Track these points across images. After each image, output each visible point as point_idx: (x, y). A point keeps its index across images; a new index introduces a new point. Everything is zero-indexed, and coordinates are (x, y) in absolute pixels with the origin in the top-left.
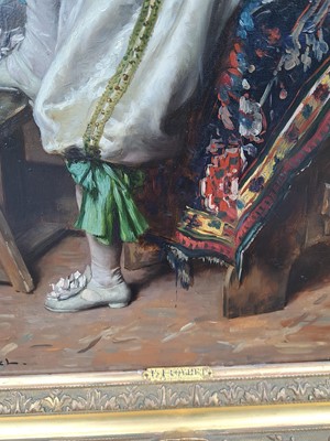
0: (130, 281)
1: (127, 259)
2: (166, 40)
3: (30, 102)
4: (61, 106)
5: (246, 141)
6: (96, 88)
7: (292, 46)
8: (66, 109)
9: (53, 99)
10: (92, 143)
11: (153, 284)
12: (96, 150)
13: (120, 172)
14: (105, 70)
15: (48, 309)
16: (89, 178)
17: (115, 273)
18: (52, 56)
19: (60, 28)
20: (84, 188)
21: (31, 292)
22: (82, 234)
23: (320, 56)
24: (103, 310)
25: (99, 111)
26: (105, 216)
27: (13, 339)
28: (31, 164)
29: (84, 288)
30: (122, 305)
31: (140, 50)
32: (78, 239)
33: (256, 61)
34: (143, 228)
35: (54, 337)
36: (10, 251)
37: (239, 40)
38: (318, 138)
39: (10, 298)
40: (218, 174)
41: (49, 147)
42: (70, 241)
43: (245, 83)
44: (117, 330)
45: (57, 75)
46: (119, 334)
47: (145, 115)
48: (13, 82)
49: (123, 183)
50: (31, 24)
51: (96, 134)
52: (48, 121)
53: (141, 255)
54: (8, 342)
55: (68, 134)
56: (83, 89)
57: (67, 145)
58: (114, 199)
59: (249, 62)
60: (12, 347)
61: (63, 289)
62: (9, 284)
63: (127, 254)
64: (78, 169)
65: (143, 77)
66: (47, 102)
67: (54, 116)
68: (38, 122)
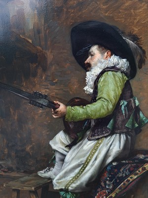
2: (88, 170)
4: (60, 181)
5: (108, 189)
7: (120, 172)
9: (58, 180)
12: (68, 189)
13: (73, 194)
14: (73, 175)
16: (65, 195)
18: (60, 172)
20: (63, 197)
23: (128, 174)
25: (70, 182)
28: (50, 191)
31: (82, 172)
33: (111, 175)
37: (107, 171)
38: (127, 189)
40: (100, 195)
41: (55, 188)
43: (108, 178)
47: (82, 183)
49: (74, 196)
50: (56, 166)
51: (68, 186)
52: (56, 184)
55: (61, 186)
56: (66, 178)
57: (60, 188)
59: (109, 175)
64: (62, 193)
65: (82, 176)
66: (56, 180)
67: (58, 183)
68: (53, 184)
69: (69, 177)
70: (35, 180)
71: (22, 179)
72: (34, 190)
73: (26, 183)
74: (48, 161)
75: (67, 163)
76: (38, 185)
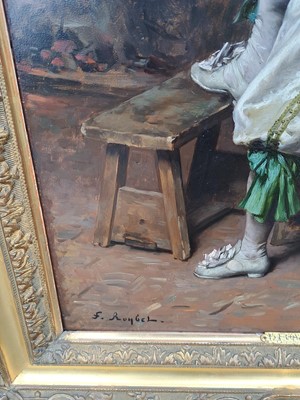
0: (271, 255)
1: (275, 236)
3: (234, 102)
4: (257, 106)
6: (291, 92)
8: (261, 108)
9: (254, 100)
10: (274, 137)
11: (291, 259)
12: (276, 142)
13: (290, 161)
15: (196, 275)
16: (263, 166)
17: (260, 248)
18: (263, 65)
19: (276, 43)
20: (256, 174)
21: (186, 260)
22: (243, 213)
24: (242, 279)
25: (289, 110)
26: (267, 198)
27: (160, 299)
28: (220, 153)
29: (231, 259)
30: (259, 275)
32: (239, 217)
34: (296, 210)
35: (194, 299)
36: (180, 224)
39: (167, 264)
42: (232, 218)
44: (248, 297)
45: (263, 81)
46: (249, 301)
48: (225, 85)
49: (291, 170)
51: (280, 129)
52: (243, 116)
53: (287, 233)
54: (154, 302)
55: (256, 129)
56: (280, 92)
57: (253, 137)
58: (278, 184)
60: (156, 306)
61: (214, 258)
62: (170, 252)
63: (276, 232)
64: (256, 158)
66: (247, 102)
67: (249, 114)
68: (235, 119)
69: (290, 88)
70: (180, 103)
71: (140, 101)
72: (170, 147)
73: (151, 118)
74: (232, 12)
75: (294, 20)
76: (185, 123)
